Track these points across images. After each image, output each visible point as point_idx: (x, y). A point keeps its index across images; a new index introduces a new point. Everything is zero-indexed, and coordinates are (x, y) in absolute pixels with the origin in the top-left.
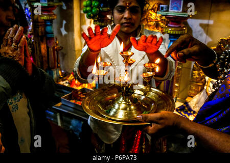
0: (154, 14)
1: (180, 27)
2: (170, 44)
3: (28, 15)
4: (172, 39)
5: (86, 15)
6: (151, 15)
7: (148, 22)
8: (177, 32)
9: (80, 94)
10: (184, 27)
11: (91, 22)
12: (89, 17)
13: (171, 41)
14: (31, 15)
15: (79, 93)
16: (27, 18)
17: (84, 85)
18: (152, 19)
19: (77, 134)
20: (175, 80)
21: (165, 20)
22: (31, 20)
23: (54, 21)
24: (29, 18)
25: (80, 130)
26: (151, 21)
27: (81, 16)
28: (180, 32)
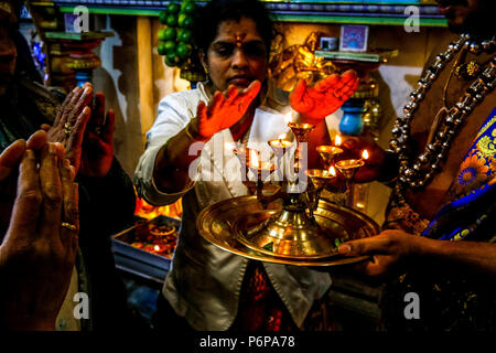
0: (309, 56)
1: (364, 83)
2: (343, 119)
3: (37, 58)
4: (348, 110)
5: (164, 58)
6: (303, 57)
7: (296, 72)
8: (357, 94)
9: (153, 230)
10: (372, 83)
11: (175, 74)
12: (171, 63)
13: (346, 113)
14: (44, 59)
15: (151, 226)
16: (36, 64)
17: (161, 209)
18: (304, 66)
19: (147, 316)
20: (355, 197)
21: (332, 68)
22: (45, 68)
23: (94, 71)
24: (42, 64)
25: (154, 308)
26: (302, 71)
27: (154, 60)
28: (363, 95)
